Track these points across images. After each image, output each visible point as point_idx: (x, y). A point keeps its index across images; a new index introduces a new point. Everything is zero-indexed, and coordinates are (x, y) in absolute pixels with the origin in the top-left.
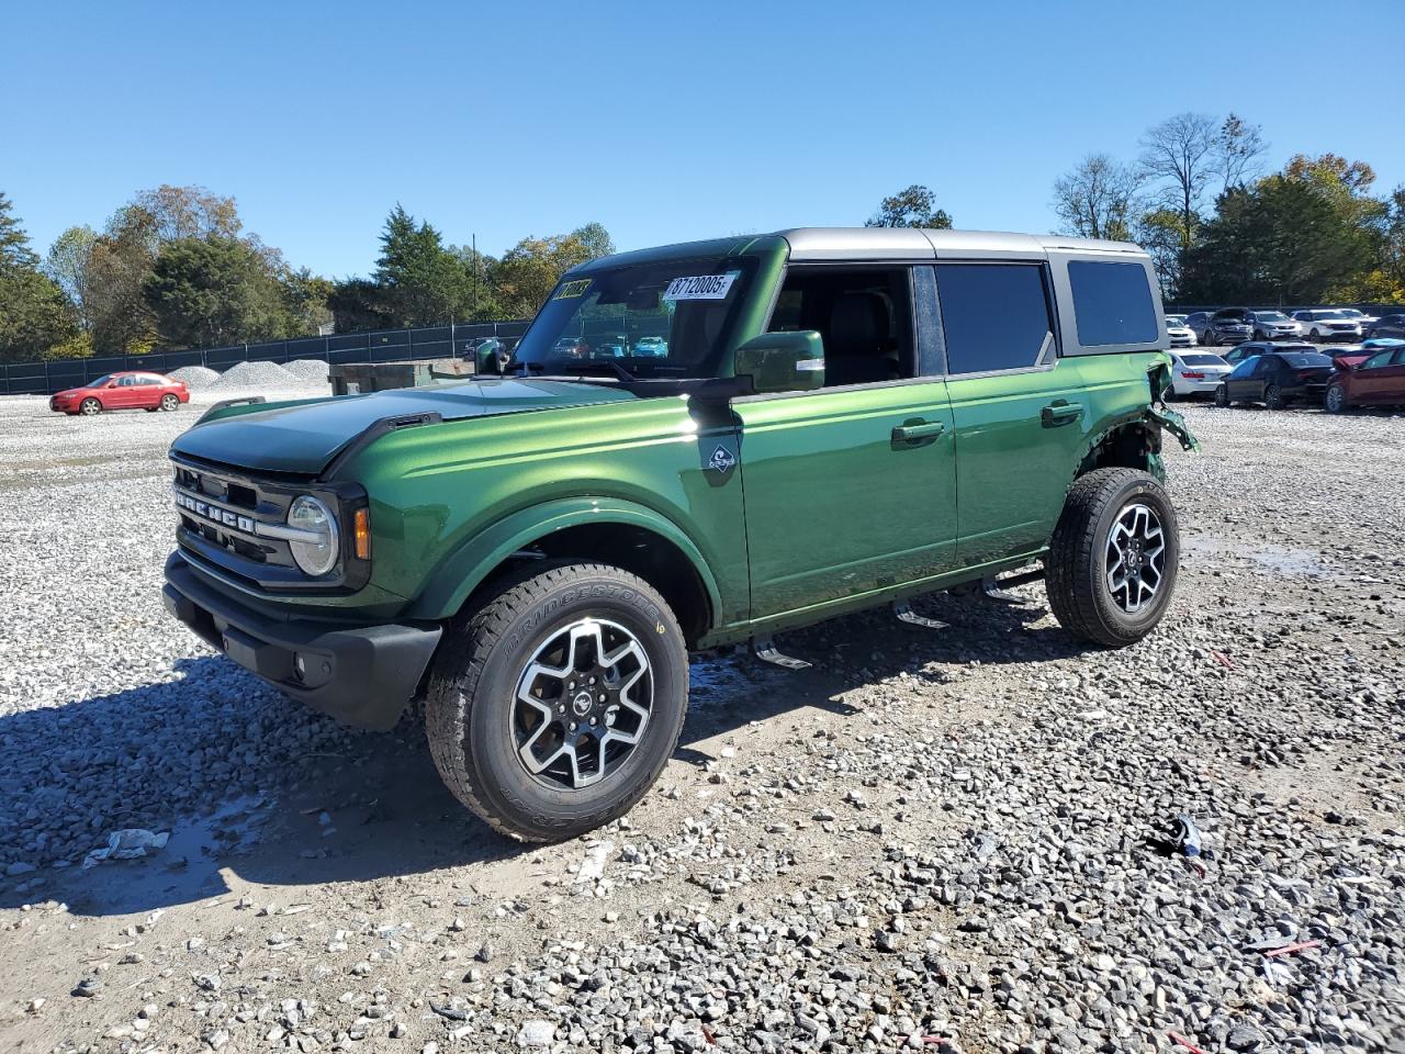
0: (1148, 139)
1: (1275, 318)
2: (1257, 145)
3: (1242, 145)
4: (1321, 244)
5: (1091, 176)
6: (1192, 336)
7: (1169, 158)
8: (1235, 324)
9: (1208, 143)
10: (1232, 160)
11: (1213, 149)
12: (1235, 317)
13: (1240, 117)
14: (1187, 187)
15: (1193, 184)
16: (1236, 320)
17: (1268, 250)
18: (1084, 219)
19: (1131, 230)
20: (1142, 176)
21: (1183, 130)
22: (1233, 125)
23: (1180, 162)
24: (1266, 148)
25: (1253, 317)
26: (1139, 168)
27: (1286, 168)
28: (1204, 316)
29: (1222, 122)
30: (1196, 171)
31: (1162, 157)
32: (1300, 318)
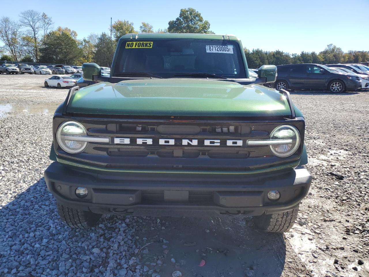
0: (22, 15)
1: (69, 68)
2: (51, 22)
3: (47, 21)
4: (74, 50)
5: (4, 23)
6: (51, 72)
7: (28, 21)
8: (60, 69)
9: (39, 20)
10: (45, 25)
11: (40, 21)
12: (60, 67)
13: (46, 14)
14: (34, 31)
15: (36, 30)
16: (60, 68)
17: (62, 50)
18: (4, 35)
19: (18, 41)
20: (21, 25)
21: (31, 14)
22: (44, 16)
23: (31, 23)
24: (53, 23)
25: (64, 67)
26: (19, 23)
27: (57, 29)
28: (52, 67)
29: (42, 14)
30: (36, 26)
31: (26, 21)
32: (75, 68)
